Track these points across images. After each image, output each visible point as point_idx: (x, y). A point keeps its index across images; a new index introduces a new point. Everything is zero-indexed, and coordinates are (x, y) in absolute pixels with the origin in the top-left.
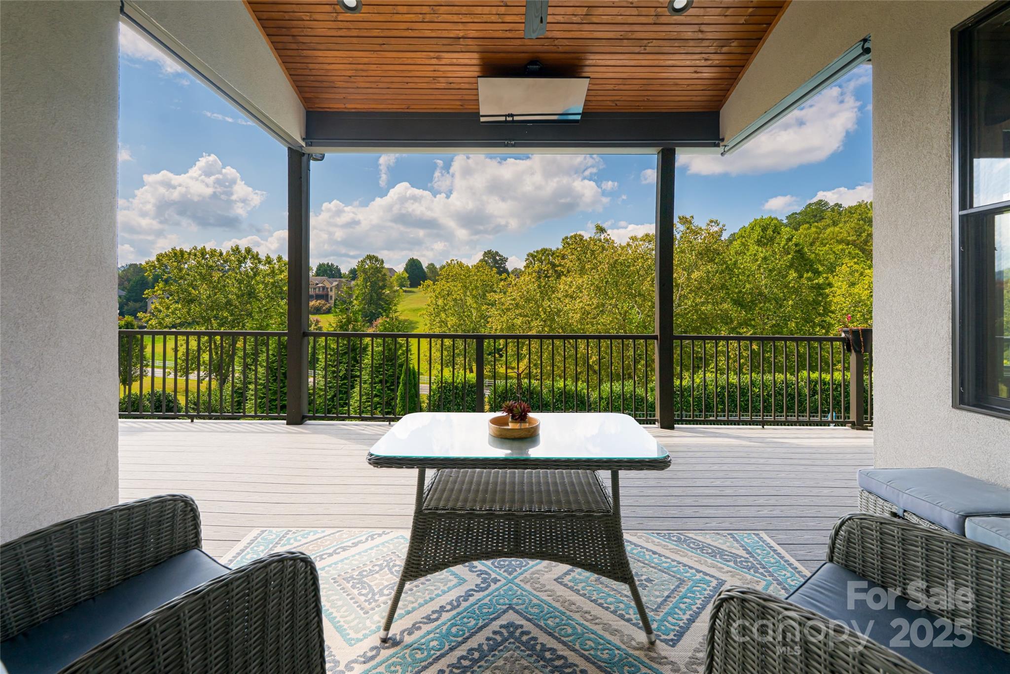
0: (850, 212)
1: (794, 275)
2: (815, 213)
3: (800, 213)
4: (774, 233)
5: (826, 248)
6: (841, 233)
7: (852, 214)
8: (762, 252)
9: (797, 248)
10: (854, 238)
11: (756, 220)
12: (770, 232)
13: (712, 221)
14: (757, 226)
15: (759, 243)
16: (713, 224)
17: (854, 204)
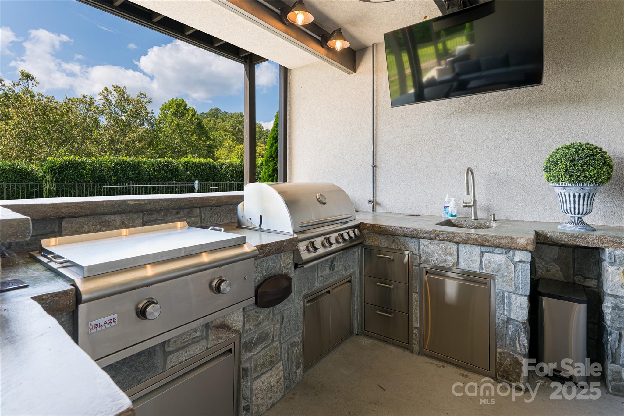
0: (231, 116)
1: (195, 138)
2: (214, 115)
3: (206, 114)
4: (184, 109)
5: (218, 133)
6: (226, 126)
7: (232, 117)
8: (176, 120)
9: (198, 121)
10: (232, 130)
11: (172, 99)
12: (182, 109)
13: (141, 94)
14: (174, 104)
15: (175, 114)
16: (143, 96)
17: (233, 112)
